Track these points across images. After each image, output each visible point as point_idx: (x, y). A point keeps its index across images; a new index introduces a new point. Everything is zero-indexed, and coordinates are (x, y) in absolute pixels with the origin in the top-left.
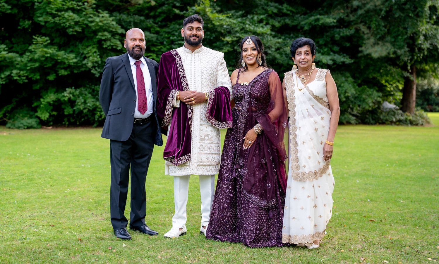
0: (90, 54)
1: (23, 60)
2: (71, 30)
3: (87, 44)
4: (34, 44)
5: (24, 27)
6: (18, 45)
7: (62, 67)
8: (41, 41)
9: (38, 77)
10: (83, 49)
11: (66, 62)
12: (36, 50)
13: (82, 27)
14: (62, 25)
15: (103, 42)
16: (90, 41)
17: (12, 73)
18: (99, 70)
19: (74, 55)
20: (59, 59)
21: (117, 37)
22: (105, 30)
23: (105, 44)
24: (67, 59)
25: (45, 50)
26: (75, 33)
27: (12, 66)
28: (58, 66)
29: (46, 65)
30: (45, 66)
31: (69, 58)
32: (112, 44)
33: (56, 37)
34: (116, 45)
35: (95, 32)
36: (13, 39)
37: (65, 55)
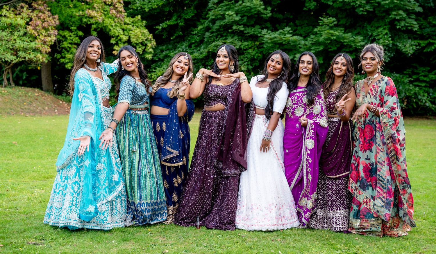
0: (380, 36)
1: (307, 43)
2: (361, 9)
3: (377, 25)
4: (319, 25)
5: (309, 9)
6: (302, 28)
7: (347, 50)
8: (327, 22)
9: (322, 62)
10: (371, 30)
11: (353, 45)
12: (322, 32)
13: (373, 5)
14: (352, 4)
15: (396, 22)
16: (381, 21)
17: (295, 57)
18: (389, 54)
19: (362, 38)
20: (346, 42)
21: (413, 16)
22: (400, 9)
23: (398, 24)
24: (354, 42)
25: (332, 31)
26: (366, 13)
27: (295, 50)
28: (344, 50)
29: (331, 48)
30: (330, 50)
31: (357, 41)
32: (407, 25)
33: (342, 18)
34: (412, 25)
35: (388, 12)
36: (297, 22)
37: (352, 37)
